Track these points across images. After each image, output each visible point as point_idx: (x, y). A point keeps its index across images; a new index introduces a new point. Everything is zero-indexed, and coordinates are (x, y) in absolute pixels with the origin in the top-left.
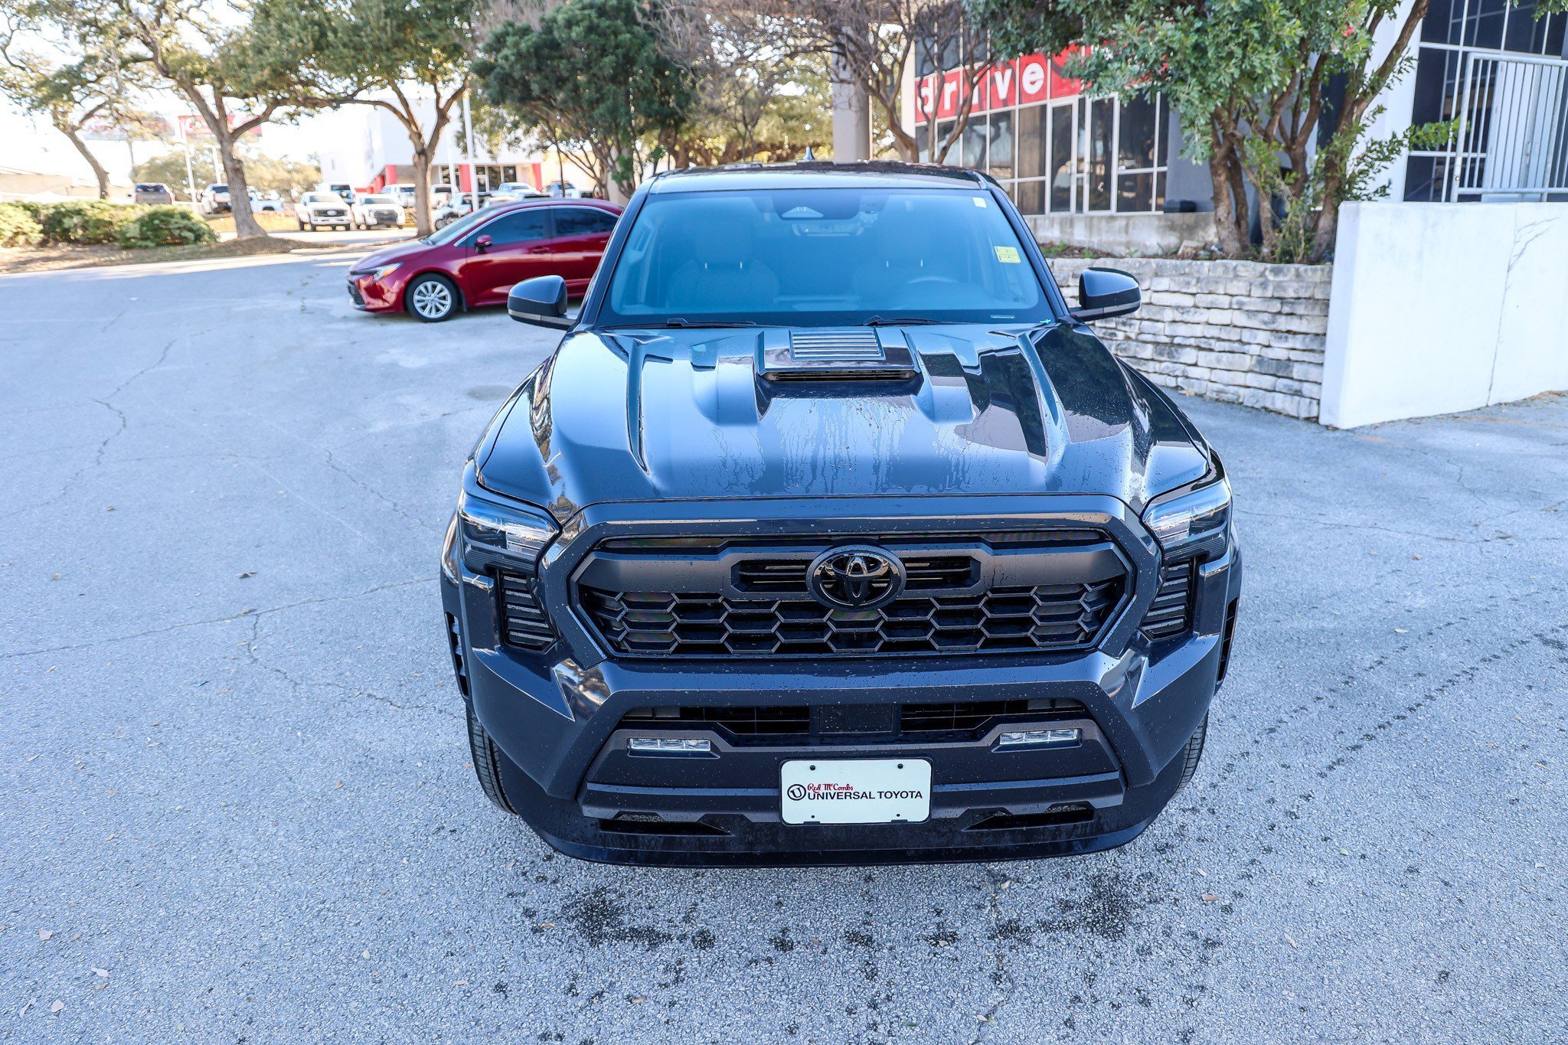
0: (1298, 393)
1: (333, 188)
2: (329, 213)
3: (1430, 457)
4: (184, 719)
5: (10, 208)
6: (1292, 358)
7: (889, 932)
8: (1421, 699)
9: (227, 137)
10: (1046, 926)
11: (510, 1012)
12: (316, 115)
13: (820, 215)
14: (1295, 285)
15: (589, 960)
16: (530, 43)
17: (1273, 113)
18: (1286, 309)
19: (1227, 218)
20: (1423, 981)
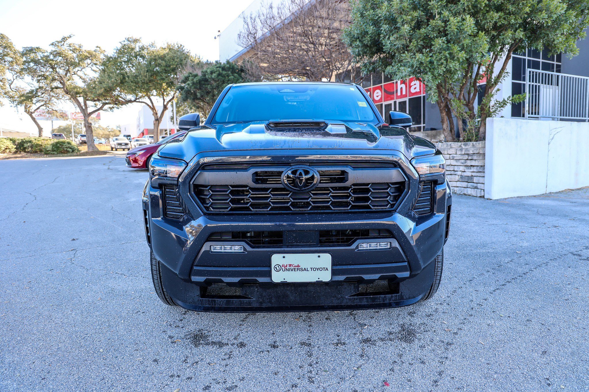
0: (476, 188)
1: (124, 136)
2: (122, 144)
3: (526, 206)
4: (41, 280)
5: (5, 140)
6: (473, 175)
7: (318, 342)
8: (528, 271)
9: (87, 115)
10: (382, 340)
11: (158, 368)
12: (120, 108)
13: (294, 91)
14: (473, 149)
15: (194, 352)
16: (197, 79)
17: (461, 91)
18: (470, 158)
19: (447, 128)
20: (536, 354)
